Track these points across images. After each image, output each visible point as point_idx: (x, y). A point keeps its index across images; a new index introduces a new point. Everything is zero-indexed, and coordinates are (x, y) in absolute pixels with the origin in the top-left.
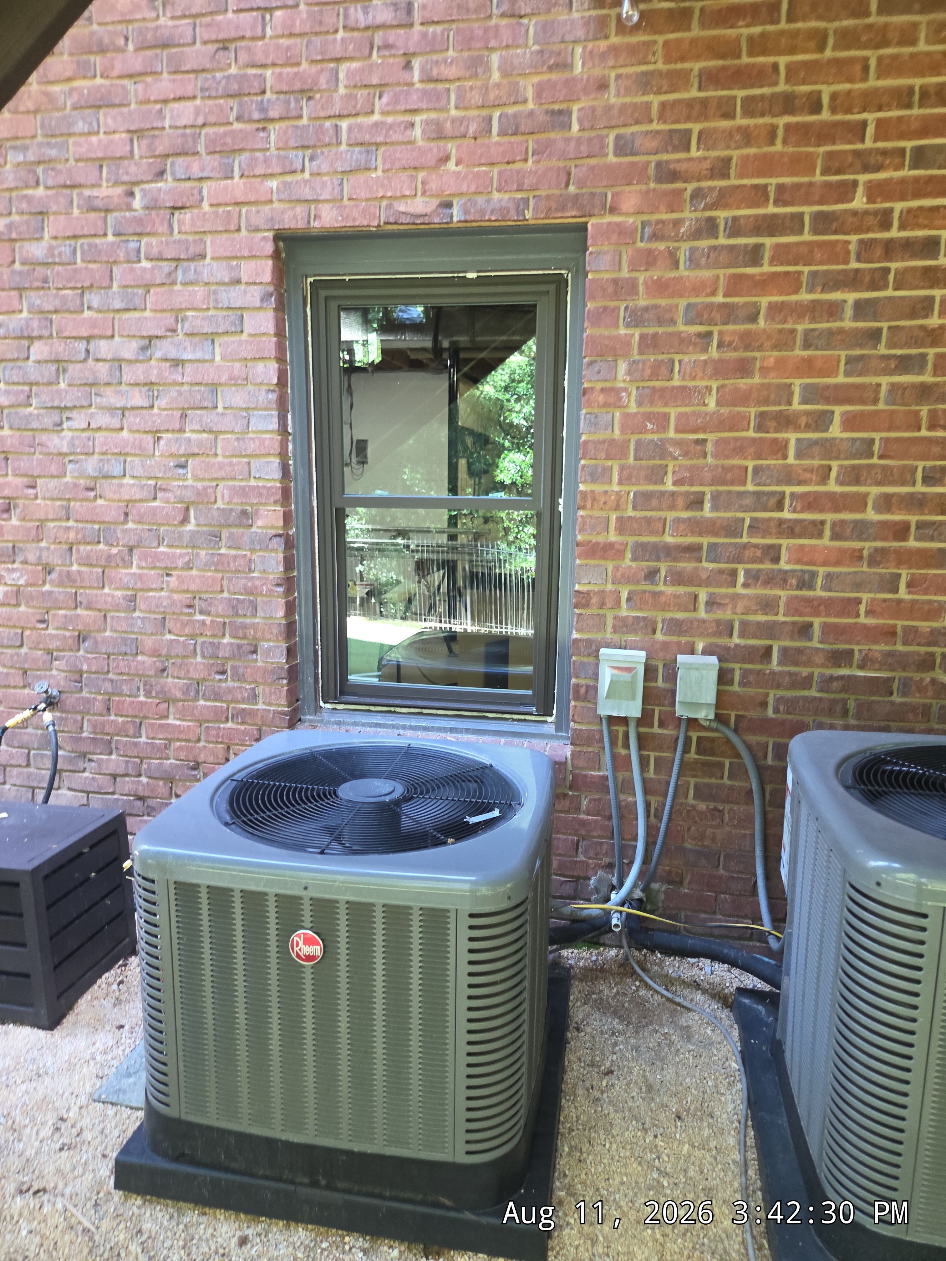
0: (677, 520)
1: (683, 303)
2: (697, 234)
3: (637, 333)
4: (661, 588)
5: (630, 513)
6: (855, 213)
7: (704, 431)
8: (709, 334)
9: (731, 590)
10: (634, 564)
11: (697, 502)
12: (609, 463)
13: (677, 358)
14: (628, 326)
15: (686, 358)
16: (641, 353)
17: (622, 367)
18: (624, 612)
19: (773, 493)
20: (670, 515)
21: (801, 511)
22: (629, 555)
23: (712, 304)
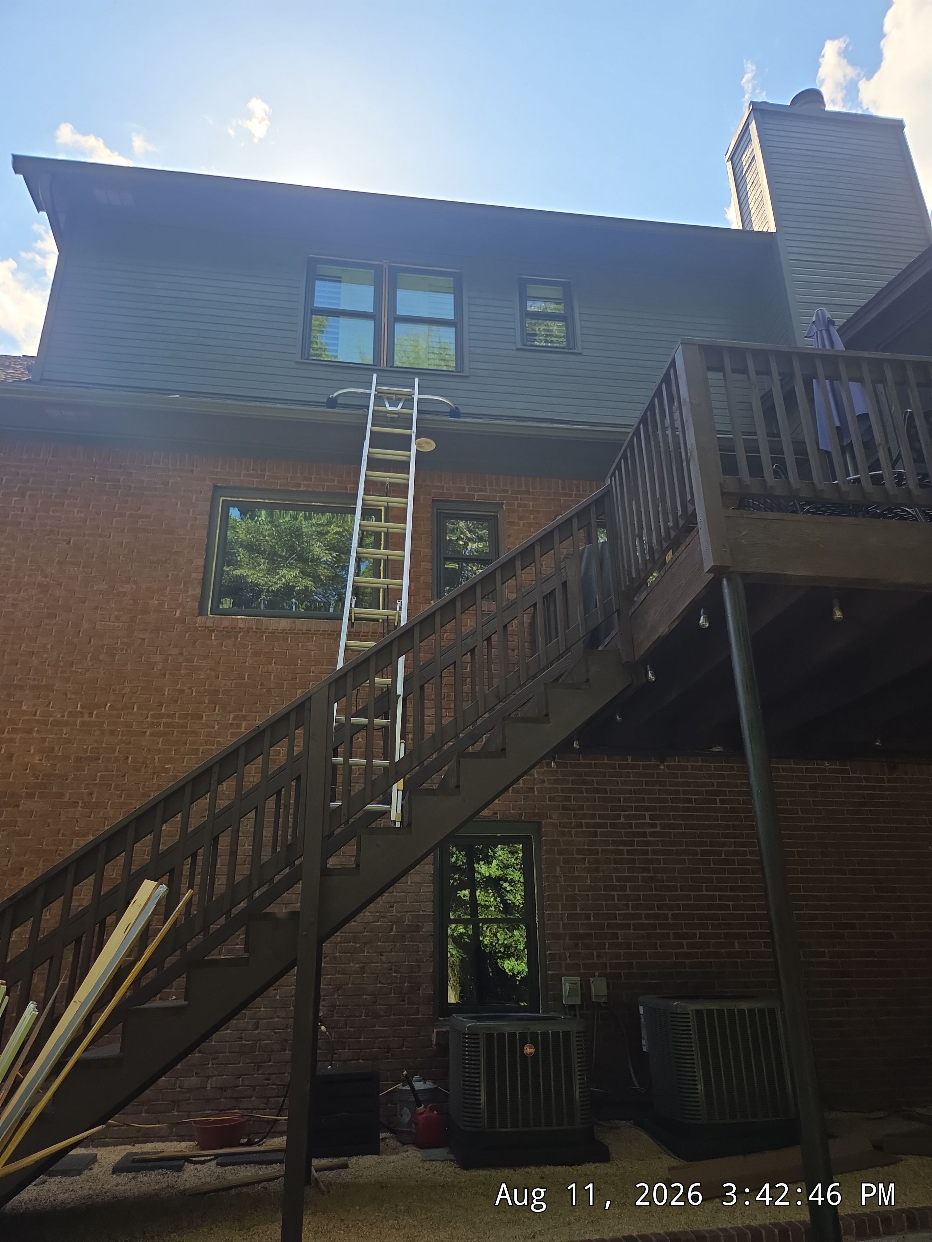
0: (582, 924)
1: (575, 848)
2: (577, 827)
3: (561, 857)
4: (580, 951)
5: (566, 921)
6: (621, 823)
7: (588, 891)
8: (585, 859)
9: (604, 951)
10: (570, 942)
11: (588, 917)
12: (557, 903)
13: (576, 866)
14: (558, 855)
15: (579, 866)
16: (564, 864)
17: (558, 869)
18: (568, 961)
19: (613, 913)
20: (580, 922)
21: (623, 920)
22: (567, 938)
23: (584, 849)
